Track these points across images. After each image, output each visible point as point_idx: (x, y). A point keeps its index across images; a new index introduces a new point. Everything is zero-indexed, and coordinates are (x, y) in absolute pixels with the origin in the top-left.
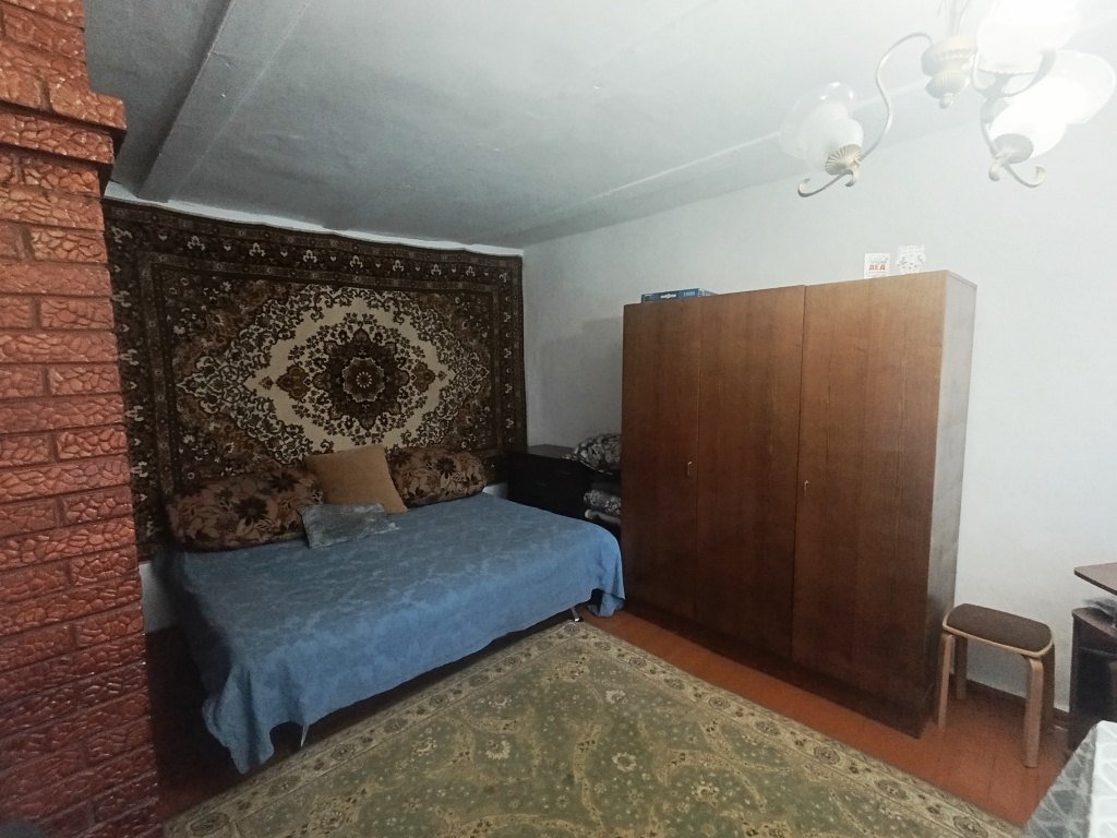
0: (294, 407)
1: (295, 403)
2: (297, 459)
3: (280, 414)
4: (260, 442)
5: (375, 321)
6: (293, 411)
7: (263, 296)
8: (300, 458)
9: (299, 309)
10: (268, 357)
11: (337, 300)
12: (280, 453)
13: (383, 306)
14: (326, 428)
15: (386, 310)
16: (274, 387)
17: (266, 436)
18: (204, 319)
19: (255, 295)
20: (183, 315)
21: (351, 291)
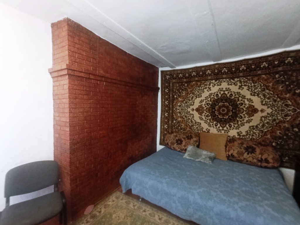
0: (199, 117)
1: (200, 116)
2: (198, 132)
3: (195, 118)
4: (189, 125)
5: (230, 90)
6: (199, 118)
7: (194, 86)
8: (199, 132)
9: (204, 88)
10: (194, 103)
11: (216, 84)
12: (194, 129)
13: (234, 84)
14: (208, 125)
15: (235, 85)
16: (195, 111)
17: (191, 124)
18: (180, 94)
19: (192, 86)
20: (176, 93)
21: (222, 81)
